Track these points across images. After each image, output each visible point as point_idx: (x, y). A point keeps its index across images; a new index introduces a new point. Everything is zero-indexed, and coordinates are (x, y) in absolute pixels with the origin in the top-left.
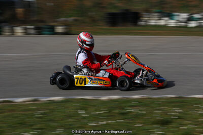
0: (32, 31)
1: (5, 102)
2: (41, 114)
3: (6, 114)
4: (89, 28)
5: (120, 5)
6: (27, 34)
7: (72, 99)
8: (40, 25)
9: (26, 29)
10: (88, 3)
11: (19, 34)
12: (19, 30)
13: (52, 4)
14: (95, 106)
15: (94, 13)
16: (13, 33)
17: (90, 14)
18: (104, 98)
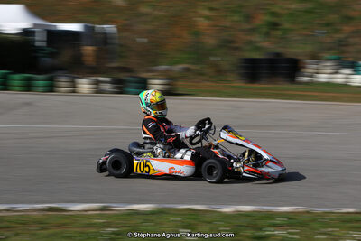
0: (108, 87)
1: (51, 209)
2: (113, 233)
3: (51, 231)
4: (209, 83)
5: (266, 44)
6: (98, 91)
7: (171, 209)
8: (123, 76)
9: (97, 83)
10: (210, 41)
11: (85, 91)
12: (84, 84)
13: (145, 40)
14: (210, 223)
15: (219, 59)
16: (74, 89)
17: (212, 59)
18: (228, 209)
